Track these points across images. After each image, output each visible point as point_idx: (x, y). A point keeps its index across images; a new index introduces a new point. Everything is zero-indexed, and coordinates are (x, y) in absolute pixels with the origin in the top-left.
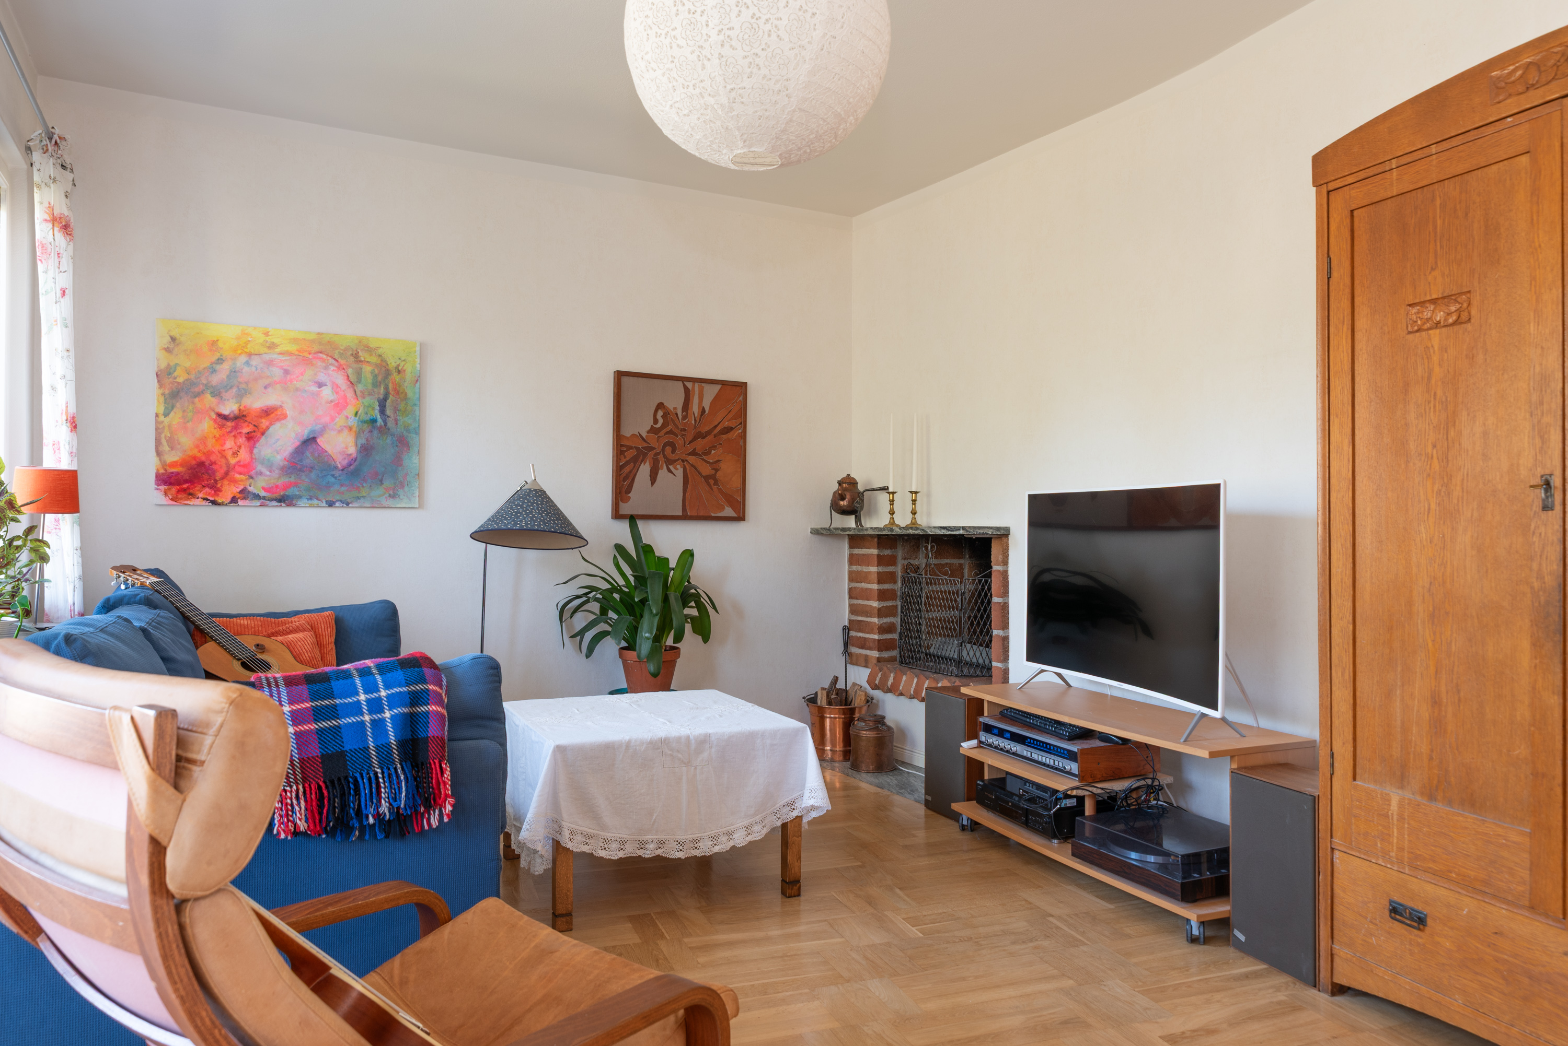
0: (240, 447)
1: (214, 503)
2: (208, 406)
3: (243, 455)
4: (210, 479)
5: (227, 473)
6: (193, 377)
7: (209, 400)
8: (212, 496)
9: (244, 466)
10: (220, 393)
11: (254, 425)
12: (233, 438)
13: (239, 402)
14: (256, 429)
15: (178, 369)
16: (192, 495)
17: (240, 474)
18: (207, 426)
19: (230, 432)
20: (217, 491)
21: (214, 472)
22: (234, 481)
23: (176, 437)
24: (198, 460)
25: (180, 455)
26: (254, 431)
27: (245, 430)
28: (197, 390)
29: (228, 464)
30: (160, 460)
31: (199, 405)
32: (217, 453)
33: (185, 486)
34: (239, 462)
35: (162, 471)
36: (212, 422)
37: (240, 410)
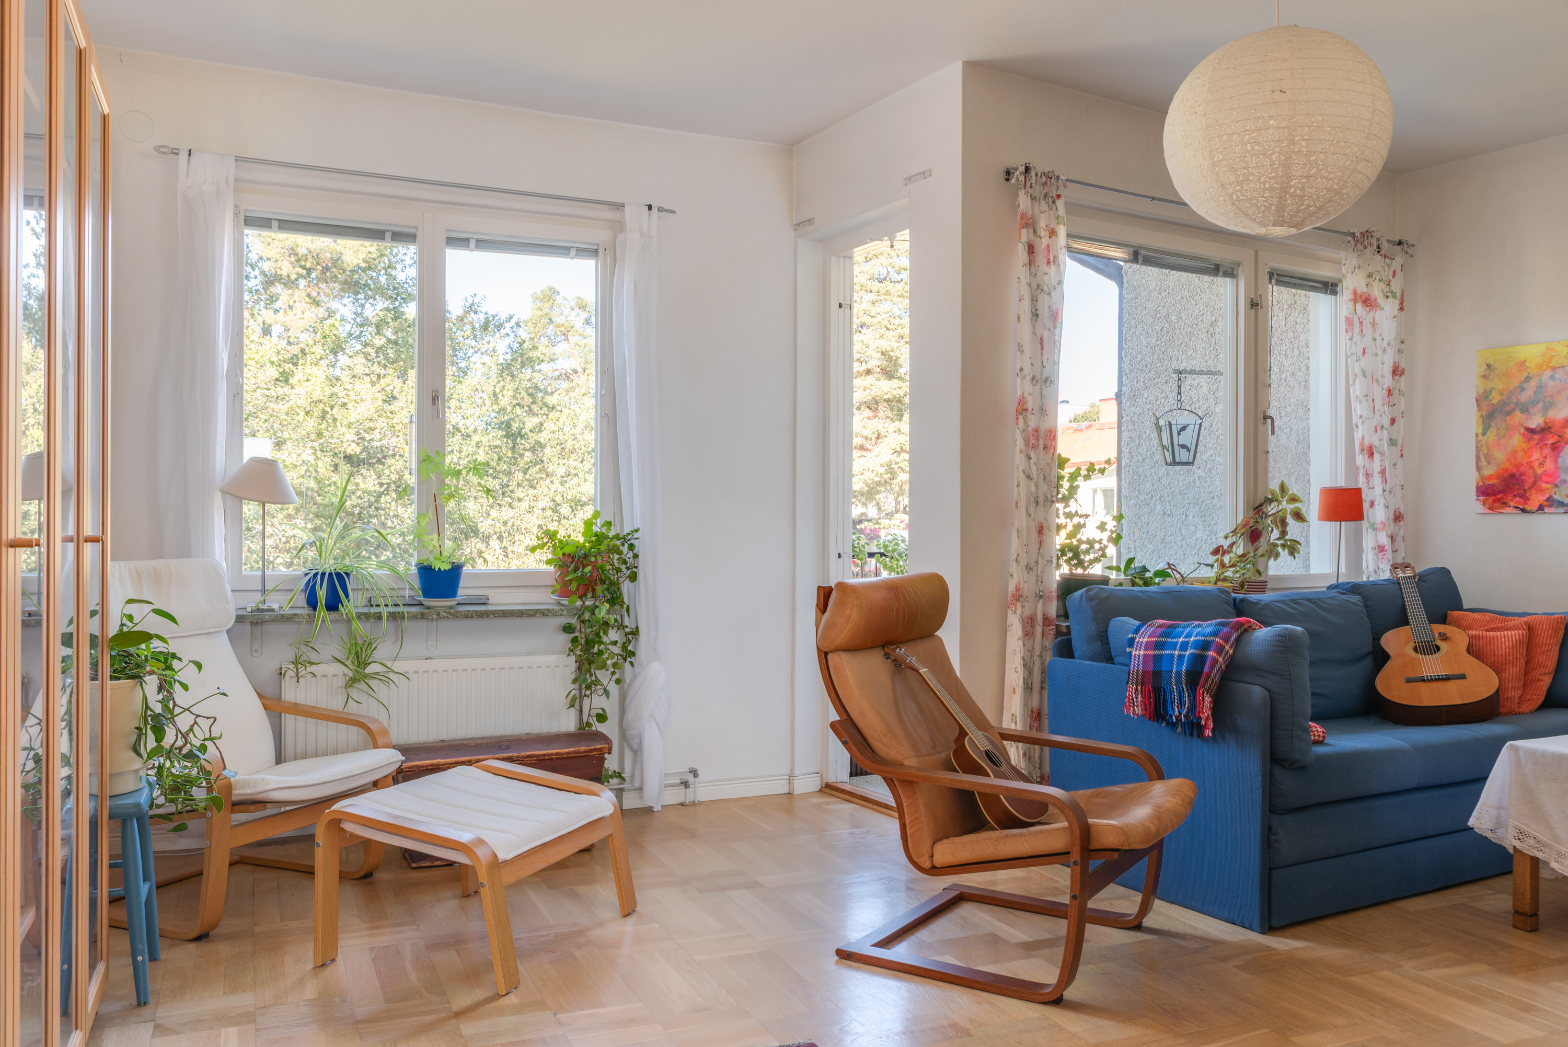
0: (1546, 457)
1: (1524, 511)
2: (1517, 422)
3: (1549, 465)
4: (1520, 489)
5: (1534, 483)
6: (1505, 397)
7: (1518, 416)
8: (1522, 505)
9: (1550, 475)
10: (1528, 409)
11: (1559, 436)
12: (1539, 450)
13: (1545, 415)
14: (1560, 439)
15: (1493, 392)
16: (1505, 504)
17: (1546, 483)
18: (1517, 441)
19: (1537, 444)
20: (1526, 499)
21: (1523, 482)
22: (1541, 490)
23: (1491, 453)
24: (1510, 472)
25: (1495, 468)
26: (1559, 442)
27: (1550, 441)
28: (1508, 409)
29: (1535, 475)
30: (1479, 474)
31: (1510, 422)
32: (1526, 464)
33: (1499, 496)
34: (1545, 471)
35: (1481, 484)
36: (1520, 437)
37: (1545, 422)
